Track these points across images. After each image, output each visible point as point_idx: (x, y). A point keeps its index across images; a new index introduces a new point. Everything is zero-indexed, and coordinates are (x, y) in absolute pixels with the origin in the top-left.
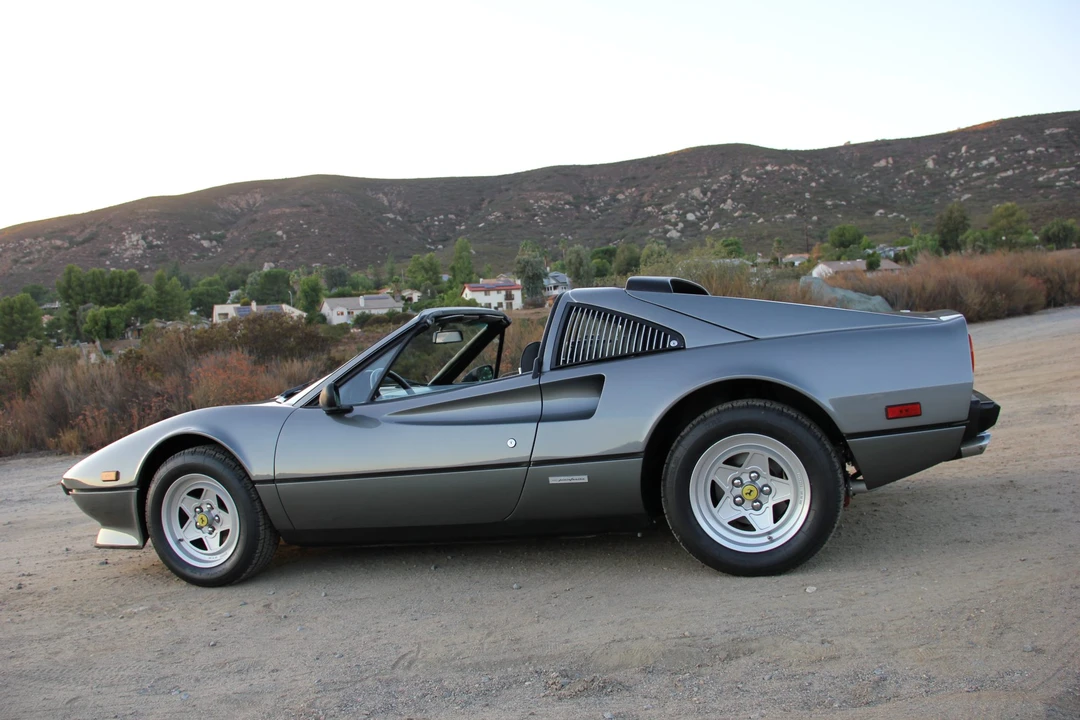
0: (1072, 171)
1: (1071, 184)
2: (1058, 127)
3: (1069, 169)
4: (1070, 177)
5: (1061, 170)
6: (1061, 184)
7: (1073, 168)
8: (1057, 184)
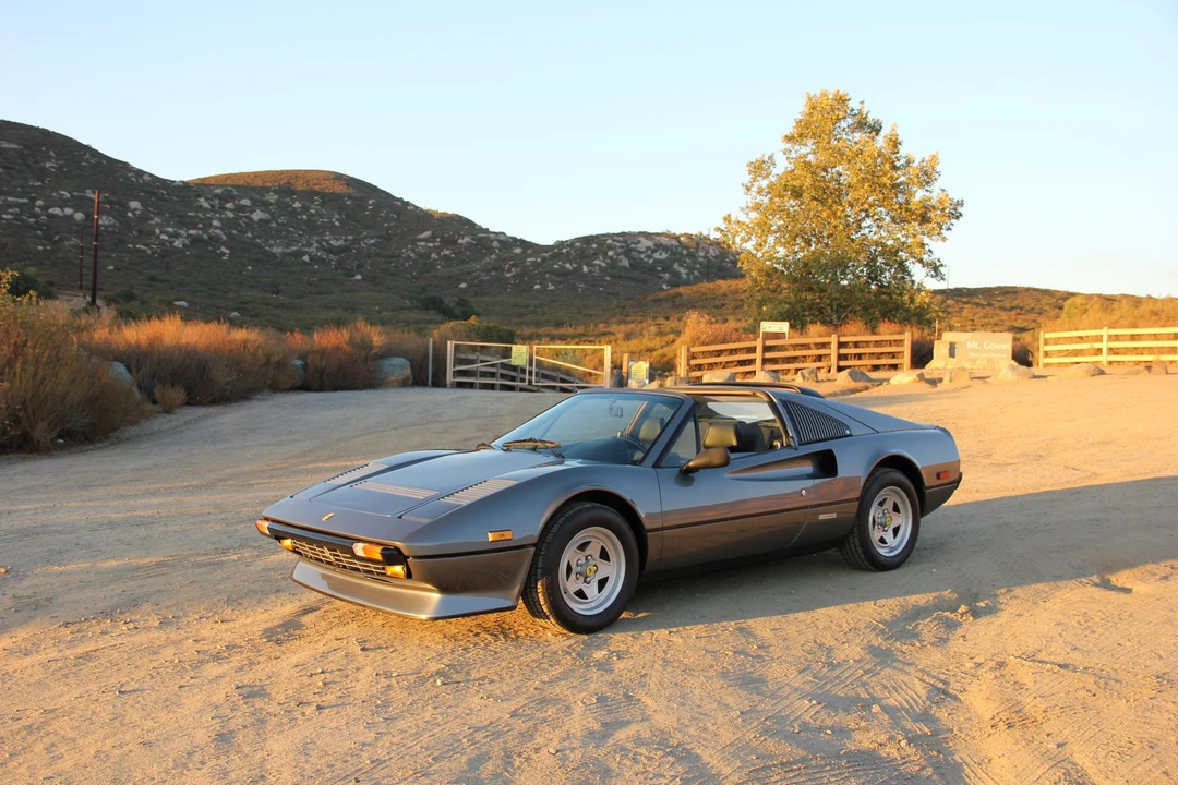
0: (25, 204)
1: (22, 221)
2: (9, 142)
3: (21, 200)
4: (22, 211)
5: (10, 199)
6: (9, 217)
7: (26, 200)
8: (4, 216)
